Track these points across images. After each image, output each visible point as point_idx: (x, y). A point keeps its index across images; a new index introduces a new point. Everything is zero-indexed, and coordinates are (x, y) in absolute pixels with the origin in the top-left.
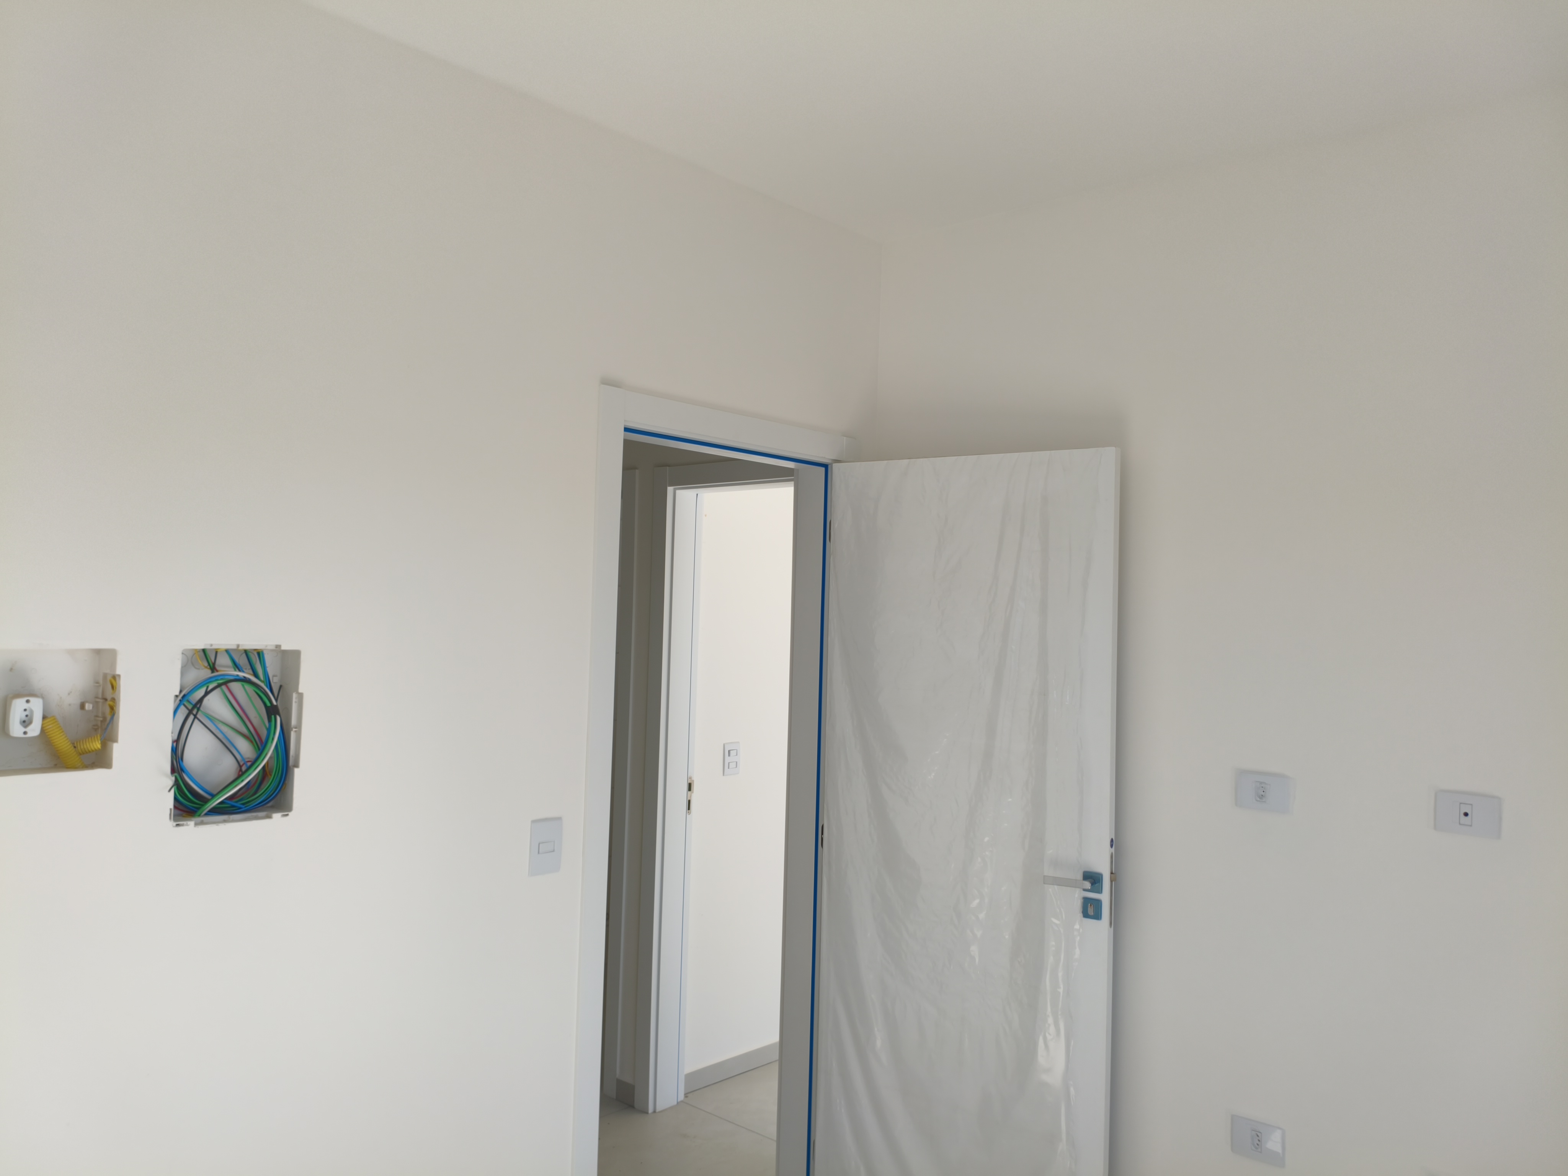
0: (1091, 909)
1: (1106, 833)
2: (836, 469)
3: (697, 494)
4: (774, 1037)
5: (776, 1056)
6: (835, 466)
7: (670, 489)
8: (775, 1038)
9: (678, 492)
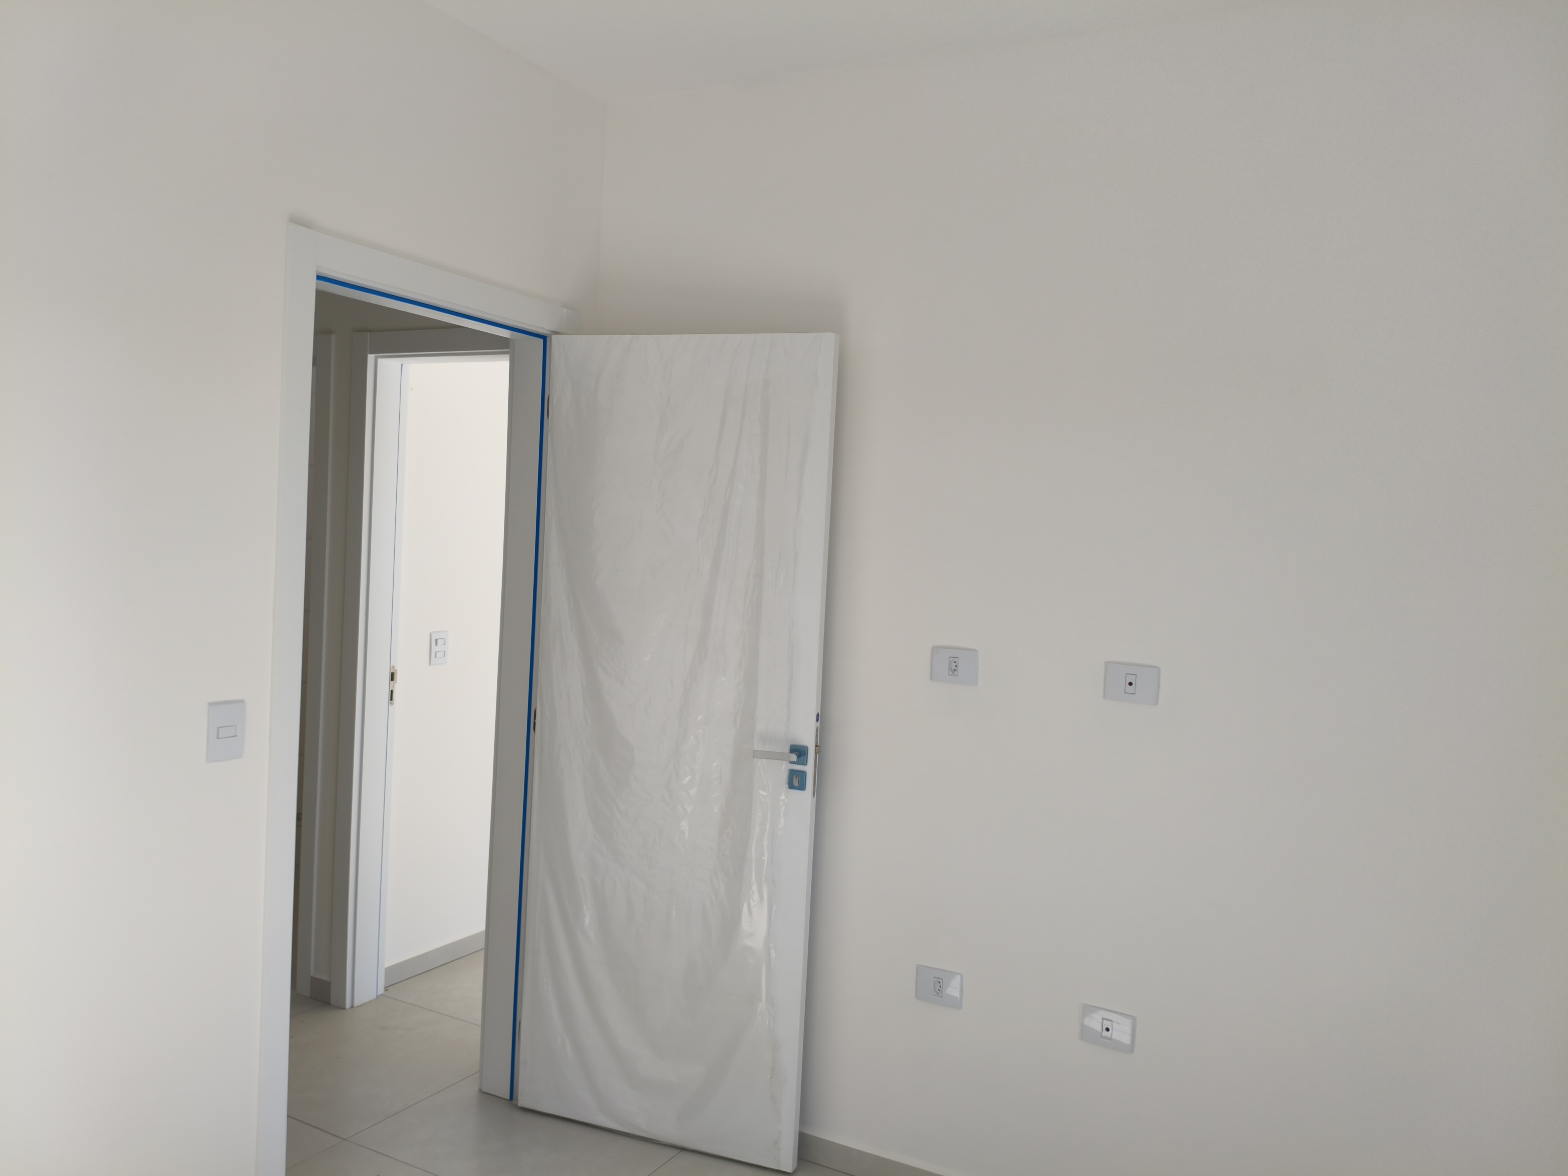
0: (796, 781)
1: (813, 708)
2: (555, 340)
3: (402, 365)
4: (480, 926)
5: (482, 945)
6: (554, 337)
7: (371, 357)
8: (482, 927)
9: (380, 361)
